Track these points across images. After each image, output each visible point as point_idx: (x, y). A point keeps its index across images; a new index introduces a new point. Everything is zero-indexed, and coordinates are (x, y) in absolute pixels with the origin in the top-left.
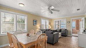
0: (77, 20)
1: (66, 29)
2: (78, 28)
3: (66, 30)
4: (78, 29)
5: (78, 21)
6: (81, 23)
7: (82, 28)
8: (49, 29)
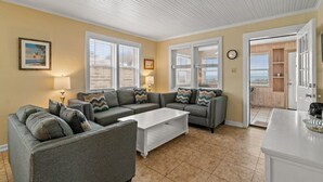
0: (278, 47)
1: (219, 88)
2: (279, 84)
3: (218, 93)
4: (282, 90)
5: (282, 49)
6: (293, 59)
7: (300, 84)
8: (144, 87)
